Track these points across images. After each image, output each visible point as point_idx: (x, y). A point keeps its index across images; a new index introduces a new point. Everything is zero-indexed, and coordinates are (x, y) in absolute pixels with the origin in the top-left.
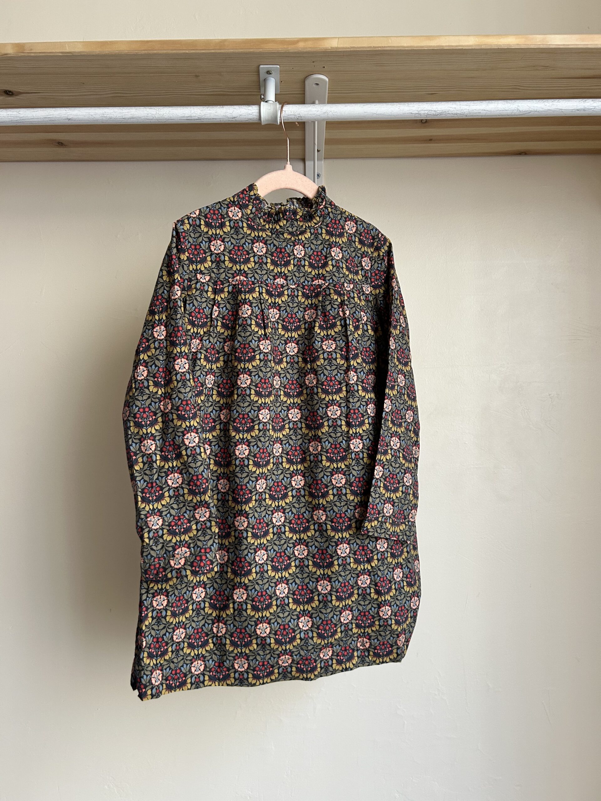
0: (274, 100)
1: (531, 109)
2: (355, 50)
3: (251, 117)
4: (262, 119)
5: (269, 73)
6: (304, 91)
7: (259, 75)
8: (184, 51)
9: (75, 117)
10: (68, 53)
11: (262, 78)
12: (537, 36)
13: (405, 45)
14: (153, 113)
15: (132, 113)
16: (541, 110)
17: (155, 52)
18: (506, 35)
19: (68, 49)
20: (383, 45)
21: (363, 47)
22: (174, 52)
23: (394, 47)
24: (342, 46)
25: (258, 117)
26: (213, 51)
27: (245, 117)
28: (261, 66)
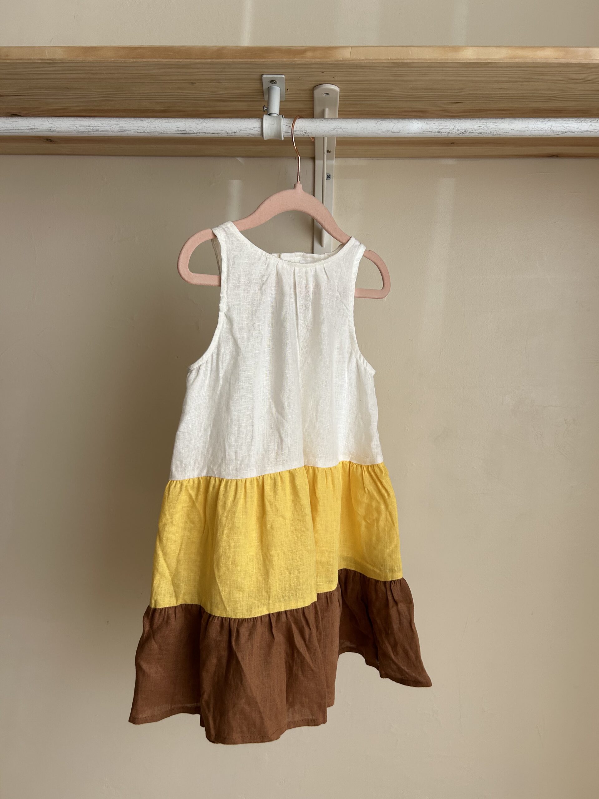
0: (278, 114)
1: (566, 130)
2: (371, 62)
3: (251, 132)
4: (264, 135)
5: (273, 82)
6: (313, 98)
7: (262, 83)
8: (177, 60)
9: (59, 129)
10: (47, 60)
11: (265, 87)
12: (580, 49)
13: (427, 57)
14: (144, 126)
15: (121, 126)
16: (577, 130)
17: (145, 60)
18: (544, 47)
19: (47, 56)
20: (403, 58)
21: (380, 59)
22: (166, 60)
23: (415, 59)
24: (354, 57)
25: (259, 133)
26: (210, 61)
27: (245, 132)
28: (264, 76)
